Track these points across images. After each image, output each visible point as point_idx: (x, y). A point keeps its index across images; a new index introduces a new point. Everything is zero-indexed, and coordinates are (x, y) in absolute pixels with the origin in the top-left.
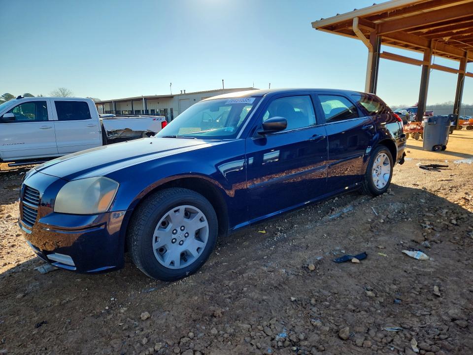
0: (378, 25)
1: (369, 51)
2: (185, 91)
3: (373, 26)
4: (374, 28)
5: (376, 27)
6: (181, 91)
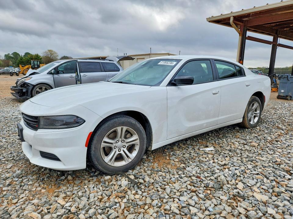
0: (245, 21)
1: (240, 36)
2: (126, 54)
3: (242, 22)
4: (243, 23)
5: (244, 22)
6: (124, 54)
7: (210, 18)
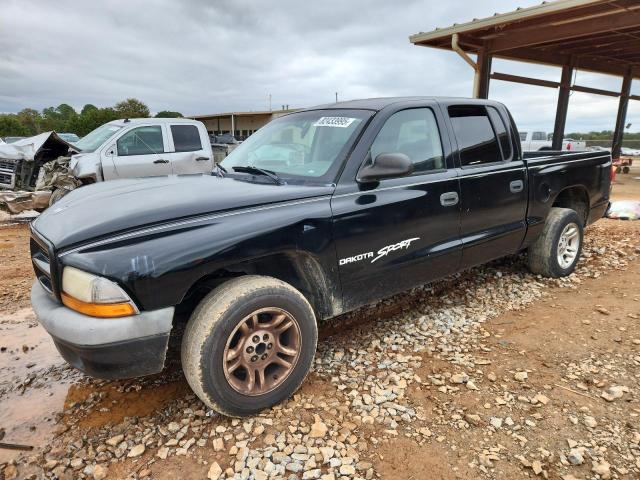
0: (487, 41)
5: (484, 43)
7: (415, 36)
